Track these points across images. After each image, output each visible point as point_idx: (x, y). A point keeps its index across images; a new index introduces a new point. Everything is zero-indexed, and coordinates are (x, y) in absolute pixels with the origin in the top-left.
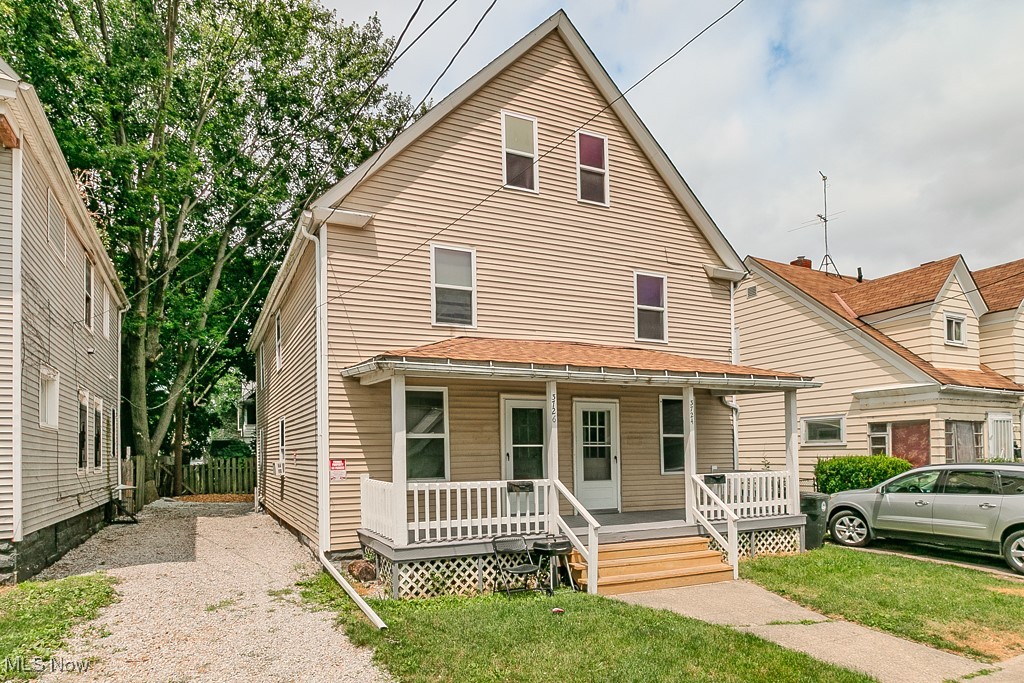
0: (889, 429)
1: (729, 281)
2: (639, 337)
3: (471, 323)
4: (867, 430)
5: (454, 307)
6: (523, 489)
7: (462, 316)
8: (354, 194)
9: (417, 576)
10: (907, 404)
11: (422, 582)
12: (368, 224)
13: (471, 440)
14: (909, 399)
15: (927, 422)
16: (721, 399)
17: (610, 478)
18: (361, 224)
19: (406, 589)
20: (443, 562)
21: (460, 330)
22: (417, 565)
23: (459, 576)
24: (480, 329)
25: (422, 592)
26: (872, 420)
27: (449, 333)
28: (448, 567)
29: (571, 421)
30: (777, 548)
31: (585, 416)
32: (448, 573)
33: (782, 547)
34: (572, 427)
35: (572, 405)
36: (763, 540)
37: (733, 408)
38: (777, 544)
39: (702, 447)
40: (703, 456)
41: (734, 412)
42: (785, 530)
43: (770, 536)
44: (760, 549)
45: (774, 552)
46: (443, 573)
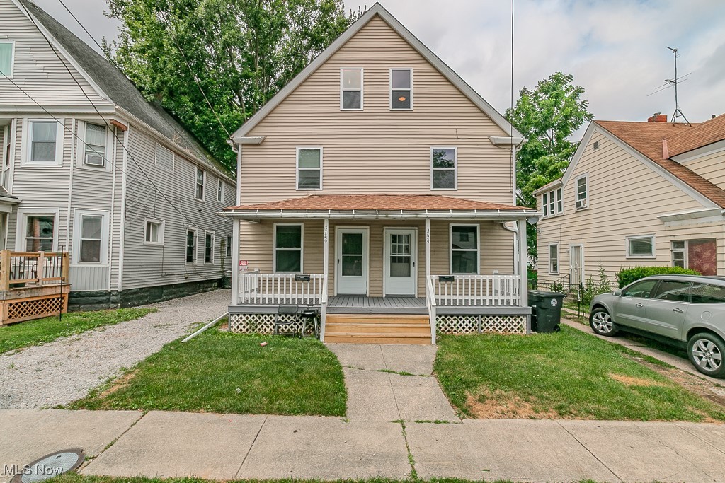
0: (686, 245)
1: (512, 145)
2: (434, 188)
3: (319, 187)
4: (670, 246)
5: (310, 180)
6: (303, 280)
7: (315, 184)
8: (257, 128)
9: (241, 321)
10: (698, 226)
11: (244, 324)
12: (263, 142)
13: (317, 252)
14: (700, 221)
15: (714, 240)
16: (502, 225)
17: (409, 276)
18: (257, 142)
19: (235, 327)
20: (256, 315)
21: (312, 192)
22: (241, 315)
23: (265, 324)
24: (324, 191)
25: (244, 330)
26: (673, 239)
27: (306, 194)
28: (260, 318)
29: (382, 241)
30: (503, 329)
31: (394, 238)
32: (259, 321)
33: (509, 329)
34: (382, 244)
35: (383, 231)
36: (491, 322)
37: (513, 232)
38: (503, 326)
39: (485, 257)
40: (485, 264)
41: (515, 233)
42: (512, 317)
43: (497, 319)
44: (488, 328)
45: (500, 332)
46: (256, 321)
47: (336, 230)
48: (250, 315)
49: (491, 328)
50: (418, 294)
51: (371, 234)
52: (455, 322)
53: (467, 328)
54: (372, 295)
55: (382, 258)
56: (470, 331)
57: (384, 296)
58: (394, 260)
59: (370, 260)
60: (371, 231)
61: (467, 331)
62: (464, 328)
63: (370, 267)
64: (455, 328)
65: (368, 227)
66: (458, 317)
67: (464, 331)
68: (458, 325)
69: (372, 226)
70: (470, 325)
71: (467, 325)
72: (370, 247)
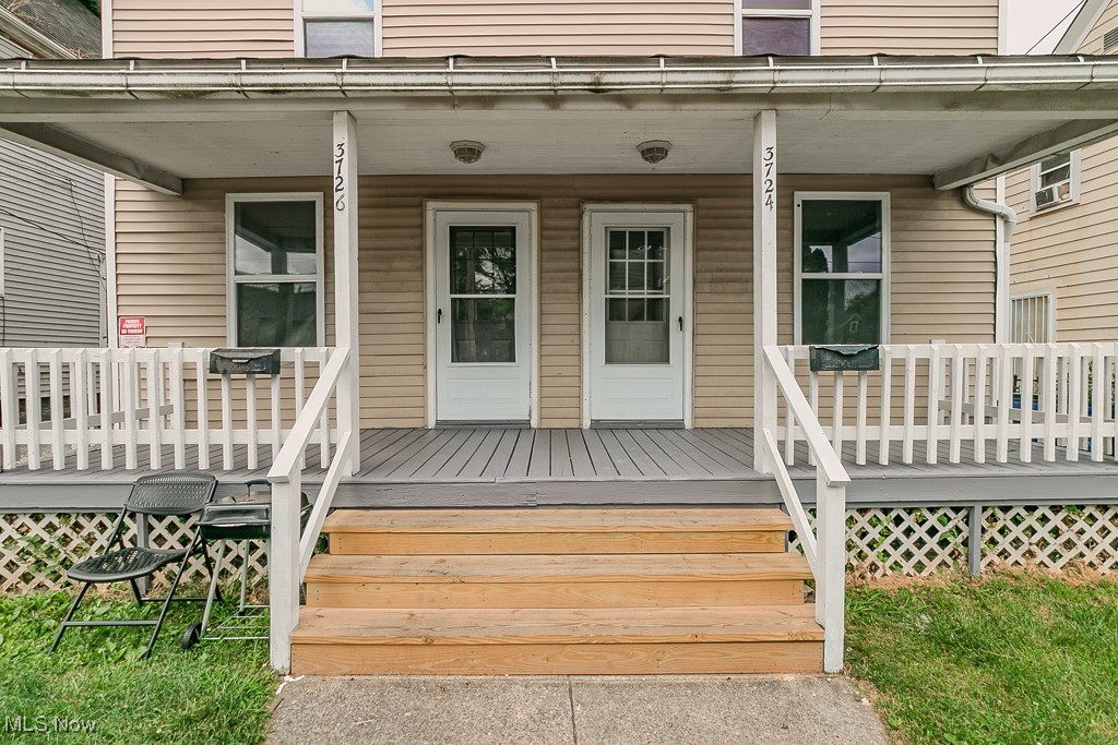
17: (667, 361)
29: (579, 249)
30: (1068, 555)
31: (616, 239)
32: (77, 541)
33: (1091, 556)
34: (580, 260)
35: (580, 217)
36: (1017, 531)
37: (995, 215)
38: (1069, 544)
39: (906, 299)
40: (904, 320)
41: (1000, 222)
42: (1056, 509)
43: (1044, 519)
44: (1003, 554)
45: (1055, 568)
46: (65, 540)
47: (430, 216)
48: (36, 518)
49: (1016, 555)
50: (695, 418)
51: (542, 228)
52: (873, 533)
53: (919, 555)
54: (548, 424)
55: (580, 304)
56: (931, 566)
57: (586, 424)
58: (614, 310)
59: (541, 313)
60: (541, 217)
61: (920, 567)
62: (908, 555)
63: (541, 335)
64: (872, 556)
65: (533, 206)
66: (886, 512)
67: (908, 567)
68: (886, 545)
69: (546, 201)
70: (932, 543)
71: (920, 543)
72: (541, 271)
